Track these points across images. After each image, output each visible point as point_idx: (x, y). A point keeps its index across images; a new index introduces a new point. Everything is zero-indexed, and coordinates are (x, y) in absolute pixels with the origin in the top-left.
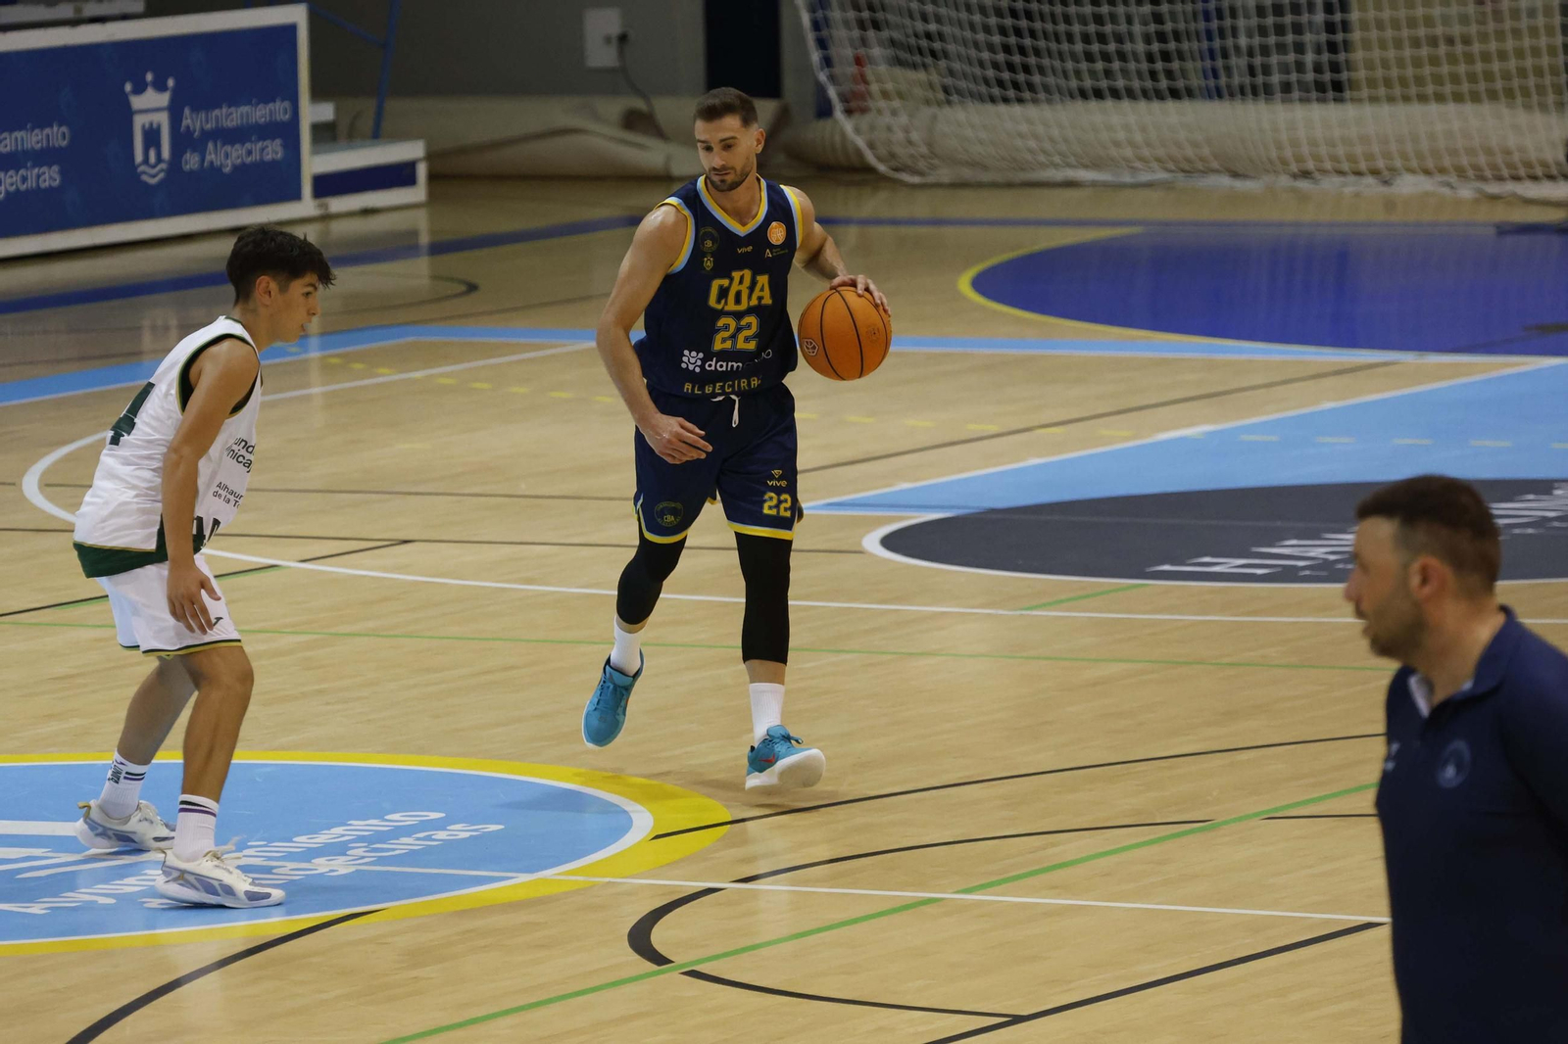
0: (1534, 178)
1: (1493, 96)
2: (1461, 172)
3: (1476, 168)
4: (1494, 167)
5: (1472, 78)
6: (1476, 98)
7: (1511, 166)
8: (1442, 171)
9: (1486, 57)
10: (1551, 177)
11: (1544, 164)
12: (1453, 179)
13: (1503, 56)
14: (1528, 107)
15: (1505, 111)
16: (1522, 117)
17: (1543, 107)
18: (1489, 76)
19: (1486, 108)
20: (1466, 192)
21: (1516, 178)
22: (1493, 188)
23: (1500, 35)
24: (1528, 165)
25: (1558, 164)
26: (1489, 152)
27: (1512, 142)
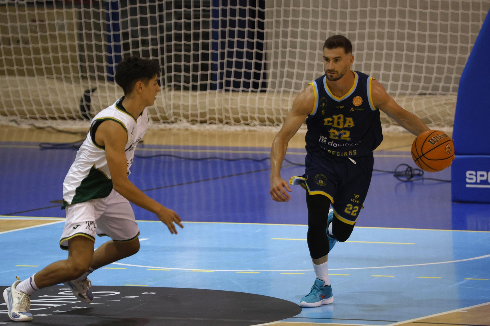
0: (63, 118)
1: (40, 72)
2: (22, 114)
3: (31, 112)
4: (41, 112)
5: (29, 62)
6: (31, 73)
7: (50, 111)
8: (12, 113)
9: (37, 51)
10: (72, 118)
11: (69, 111)
12: (18, 118)
13: (46, 50)
14: (59, 79)
15: (47, 81)
16: (57, 85)
17: (68, 79)
18: (38, 62)
19: (36, 78)
20: (25, 126)
21: (54, 119)
22: (40, 124)
23: (44, 39)
24: (59, 111)
25: (76, 111)
26: (38, 103)
27: (51, 98)
